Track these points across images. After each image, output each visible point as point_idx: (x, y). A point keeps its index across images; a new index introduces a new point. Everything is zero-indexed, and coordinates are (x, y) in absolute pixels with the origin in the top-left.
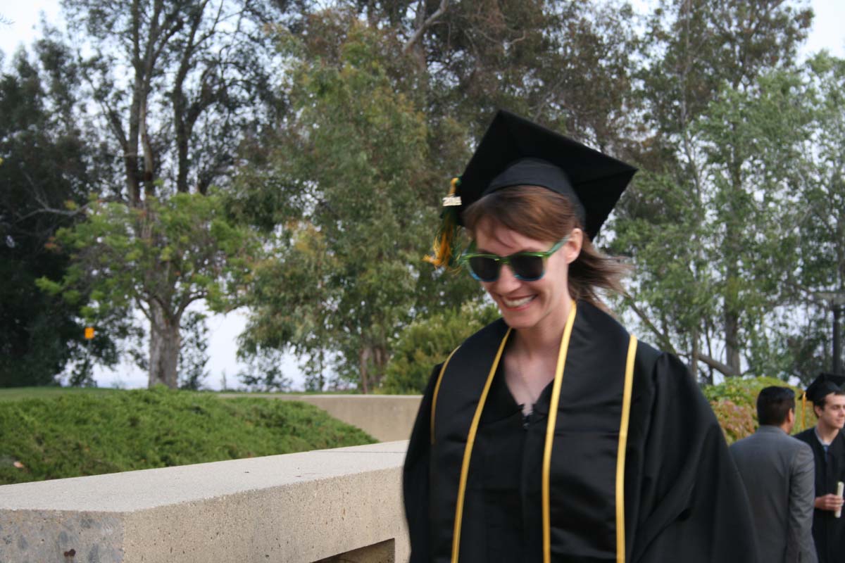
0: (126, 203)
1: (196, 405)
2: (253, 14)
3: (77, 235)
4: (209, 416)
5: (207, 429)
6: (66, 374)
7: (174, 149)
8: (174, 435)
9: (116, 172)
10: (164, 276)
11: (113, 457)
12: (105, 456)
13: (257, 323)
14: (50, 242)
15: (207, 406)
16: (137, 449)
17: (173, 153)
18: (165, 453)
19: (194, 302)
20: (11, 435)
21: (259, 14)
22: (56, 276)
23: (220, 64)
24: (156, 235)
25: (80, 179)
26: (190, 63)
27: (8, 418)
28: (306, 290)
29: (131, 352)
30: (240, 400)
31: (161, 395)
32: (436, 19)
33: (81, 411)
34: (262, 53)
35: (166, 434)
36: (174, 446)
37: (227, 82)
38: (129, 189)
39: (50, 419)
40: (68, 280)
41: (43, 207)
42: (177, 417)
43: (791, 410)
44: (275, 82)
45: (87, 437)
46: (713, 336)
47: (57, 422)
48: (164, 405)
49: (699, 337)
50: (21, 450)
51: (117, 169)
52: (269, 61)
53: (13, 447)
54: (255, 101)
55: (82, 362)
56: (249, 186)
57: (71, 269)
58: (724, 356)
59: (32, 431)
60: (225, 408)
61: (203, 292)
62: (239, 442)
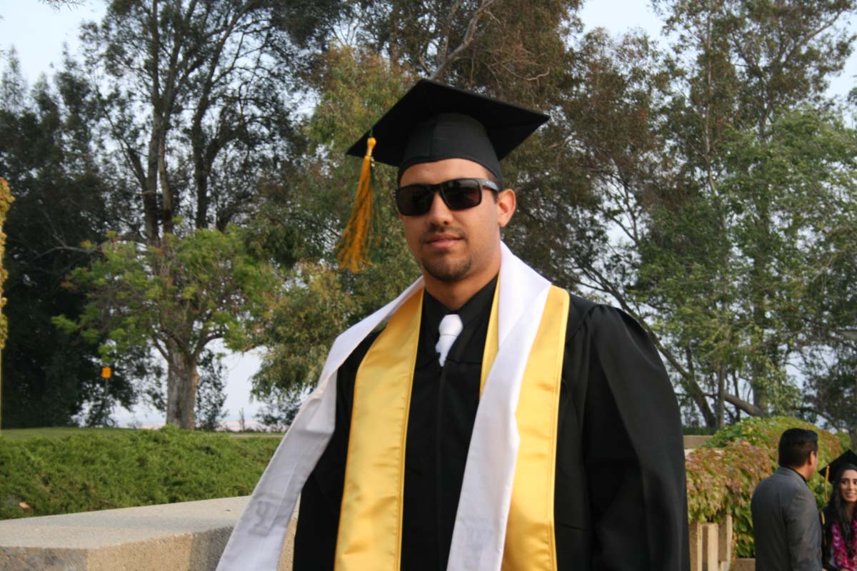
0: (144, 241)
1: (206, 445)
2: (273, 50)
3: (92, 273)
4: (220, 456)
5: (217, 470)
6: (83, 414)
7: (193, 186)
8: (183, 476)
9: (134, 210)
10: (182, 315)
11: (120, 498)
12: (112, 496)
13: (272, 362)
14: (65, 281)
15: (218, 446)
16: (145, 490)
17: (191, 190)
18: (174, 494)
19: (212, 341)
20: (17, 474)
21: (278, 49)
22: (73, 314)
23: (240, 100)
24: (174, 274)
25: (98, 216)
26: (210, 99)
27: (14, 458)
28: (321, 329)
29: (149, 393)
30: (252, 440)
31: (171, 435)
32: (460, 54)
33: (89, 451)
34: (282, 89)
35: (176, 475)
36: (182, 487)
37: (247, 119)
38: (146, 227)
39: (58, 459)
40: (84, 319)
41: (60, 245)
42: (187, 457)
43: (812, 452)
44: (295, 118)
45: (94, 476)
46: (740, 376)
47: (64, 462)
48: (173, 445)
49: (726, 377)
50: (27, 490)
51: (135, 206)
52: (290, 97)
53: (18, 487)
54: (274, 138)
55: (100, 402)
56: (270, 222)
57: (89, 307)
58: (751, 396)
59: (38, 471)
60: (236, 447)
61: (221, 331)
62: (250, 484)
